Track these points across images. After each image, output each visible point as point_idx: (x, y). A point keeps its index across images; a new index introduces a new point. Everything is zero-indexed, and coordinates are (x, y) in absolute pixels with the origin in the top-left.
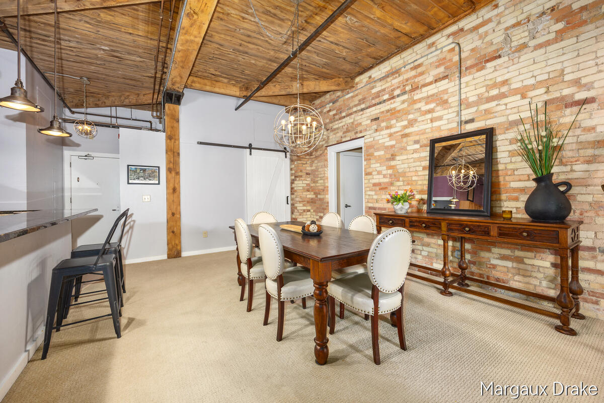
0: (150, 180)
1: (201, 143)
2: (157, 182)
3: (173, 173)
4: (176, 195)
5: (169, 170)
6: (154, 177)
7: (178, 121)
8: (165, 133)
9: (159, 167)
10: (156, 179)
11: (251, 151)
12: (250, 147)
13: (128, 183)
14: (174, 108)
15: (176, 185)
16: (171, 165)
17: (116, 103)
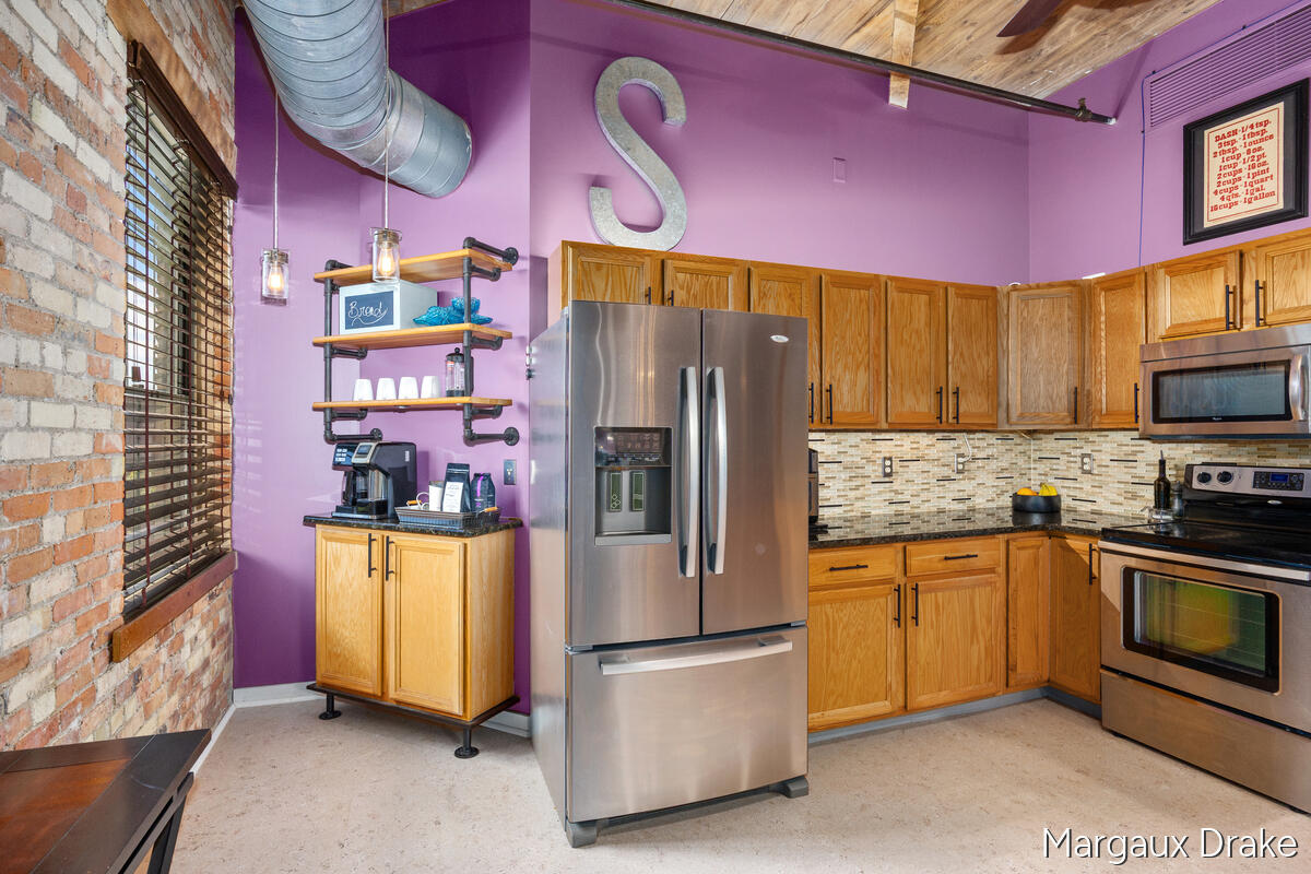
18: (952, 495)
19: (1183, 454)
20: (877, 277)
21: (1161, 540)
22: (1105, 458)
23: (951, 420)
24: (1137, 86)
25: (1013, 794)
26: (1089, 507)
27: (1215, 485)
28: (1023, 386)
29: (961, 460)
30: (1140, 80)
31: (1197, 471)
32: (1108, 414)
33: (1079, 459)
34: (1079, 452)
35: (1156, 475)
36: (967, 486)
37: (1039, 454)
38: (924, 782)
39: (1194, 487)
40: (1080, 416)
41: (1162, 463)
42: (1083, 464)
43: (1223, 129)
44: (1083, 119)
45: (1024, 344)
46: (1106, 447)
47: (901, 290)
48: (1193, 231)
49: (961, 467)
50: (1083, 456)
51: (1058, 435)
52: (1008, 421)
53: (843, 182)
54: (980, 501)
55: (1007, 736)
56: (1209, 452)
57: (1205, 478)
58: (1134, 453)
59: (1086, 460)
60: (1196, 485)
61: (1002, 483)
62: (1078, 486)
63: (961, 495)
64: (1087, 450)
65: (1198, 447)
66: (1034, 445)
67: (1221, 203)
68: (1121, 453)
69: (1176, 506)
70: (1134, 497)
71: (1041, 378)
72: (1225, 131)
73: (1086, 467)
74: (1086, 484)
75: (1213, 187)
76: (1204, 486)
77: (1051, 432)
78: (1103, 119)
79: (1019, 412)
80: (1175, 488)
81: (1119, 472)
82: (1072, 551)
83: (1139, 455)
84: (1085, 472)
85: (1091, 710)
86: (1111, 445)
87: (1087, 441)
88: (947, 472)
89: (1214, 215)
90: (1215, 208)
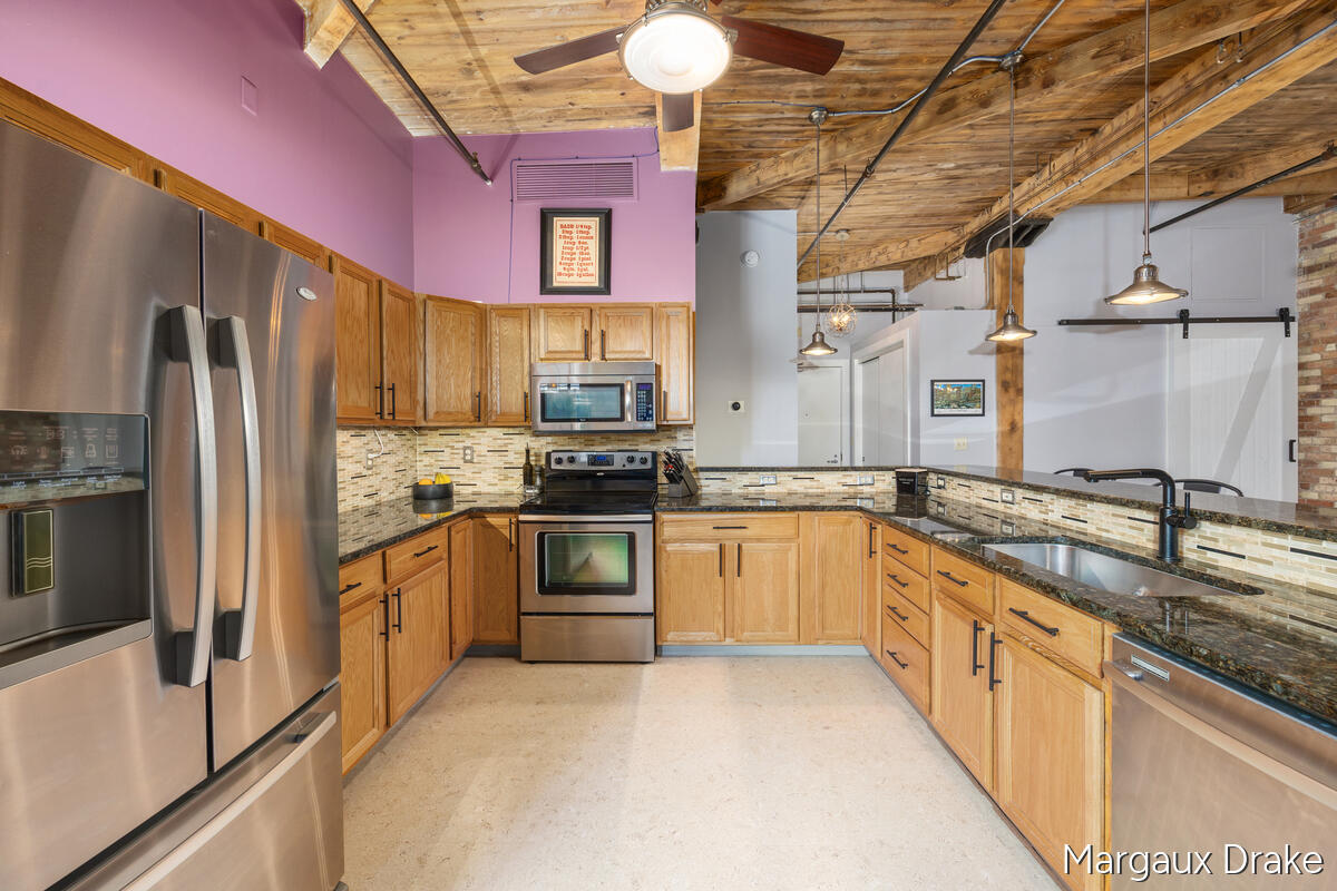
0: (969, 407)
1: (1069, 322)
2: (980, 411)
3: (1012, 391)
4: (1016, 437)
5: (1005, 386)
6: (976, 400)
7: (1022, 283)
8: (994, 312)
9: (983, 381)
10: (978, 405)
11: (1186, 328)
12: (1184, 318)
13: (933, 415)
14: (1014, 256)
15: (1017, 418)
16: (1008, 376)
17: (861, 266)
18: (364, 492)
19: (542, 446)
20: (321, 247)
21: (527, 508)
22: (482, 449)
23: (386, 417)
24: (507, 164)
25: (519, 750)
26: (470, 490)
27: (566, 466)
28: (438, 387)
29: (371, 456)
30: (509, 161)
31: (554, 456)
32: (503, 414)
33: (462, 451)
34: (461, 445)
35: (524, 461)
36: (375, 481)
37: (424, 448)
38: (450, 789)
39: (553, 467)
40: (481, 415)
41: (528, 451)
42: (465, 455)
43: (566, 221)
44: (474, 169)
45: (439, 350)
46: (483, 440)
47: (345, 271)
48: (546, 287)
49: (370, 463)
50: (465, 448)
51: (442, 432)
52: (425, 419)
53: (254, 113)
54: (385, 494)
55: (470, 704)
56: (555, 443)
57: (559, 461)
58: (506, 445)
59: (468, 452)
60: (554, 466)
61: (399, 475)
62: (462, 473)
63: (371, 490)
64: (468, 443)
65: (549, 439)
66: (419, 440)
67: (563, 272)
68: (496, 445)
69: (538, 482)
70: (506, 478)
71: (452, 382)
72: (567, 223)
73: (468, 458)
74: (468, 470)
75: (559, 260)
76: (559, 467)
77: (436, 429)
78: (486, 179)
79: (434, 410)
80: (537, 469)
81: (496, 460)
82: (492, 526)
83: (510, 446)
84: (466, 462)
85: (512, 652)
86: (486, 438)
87: (468, 436)
88: (360, 469)
89: (559, 279)
90: (560, 274)
